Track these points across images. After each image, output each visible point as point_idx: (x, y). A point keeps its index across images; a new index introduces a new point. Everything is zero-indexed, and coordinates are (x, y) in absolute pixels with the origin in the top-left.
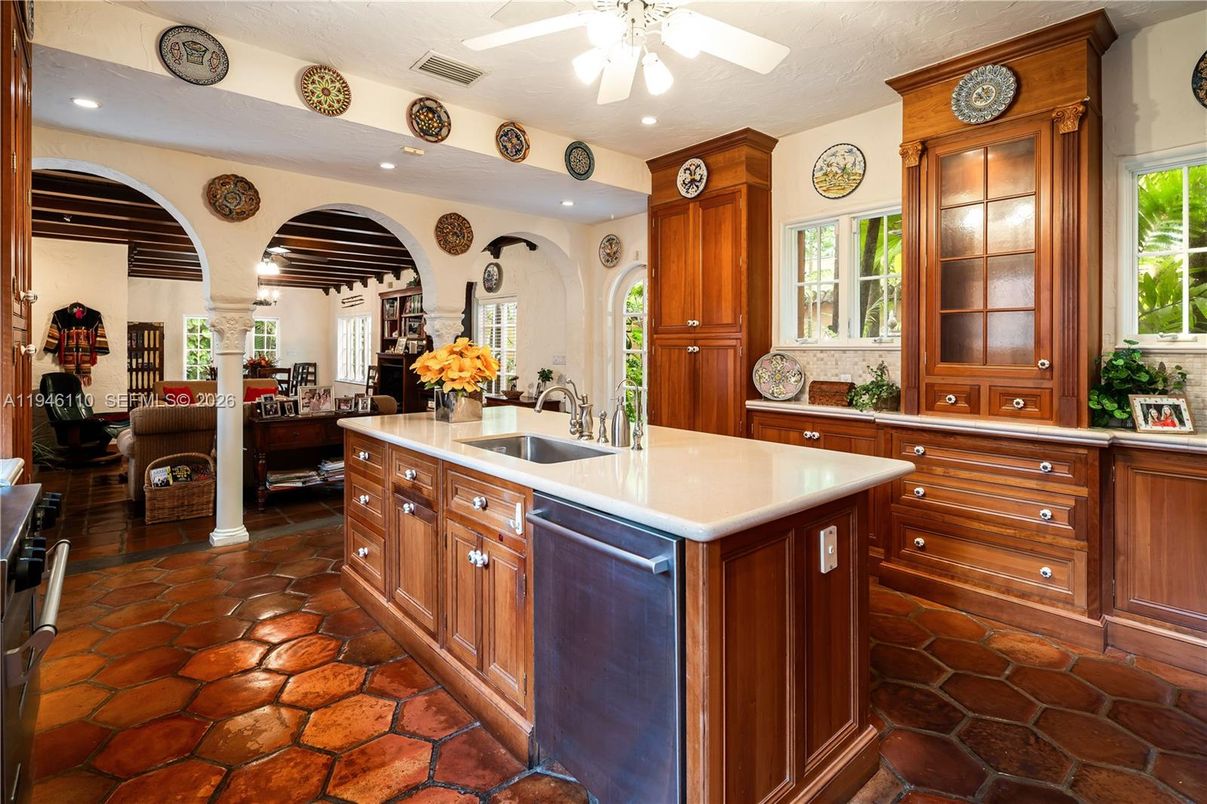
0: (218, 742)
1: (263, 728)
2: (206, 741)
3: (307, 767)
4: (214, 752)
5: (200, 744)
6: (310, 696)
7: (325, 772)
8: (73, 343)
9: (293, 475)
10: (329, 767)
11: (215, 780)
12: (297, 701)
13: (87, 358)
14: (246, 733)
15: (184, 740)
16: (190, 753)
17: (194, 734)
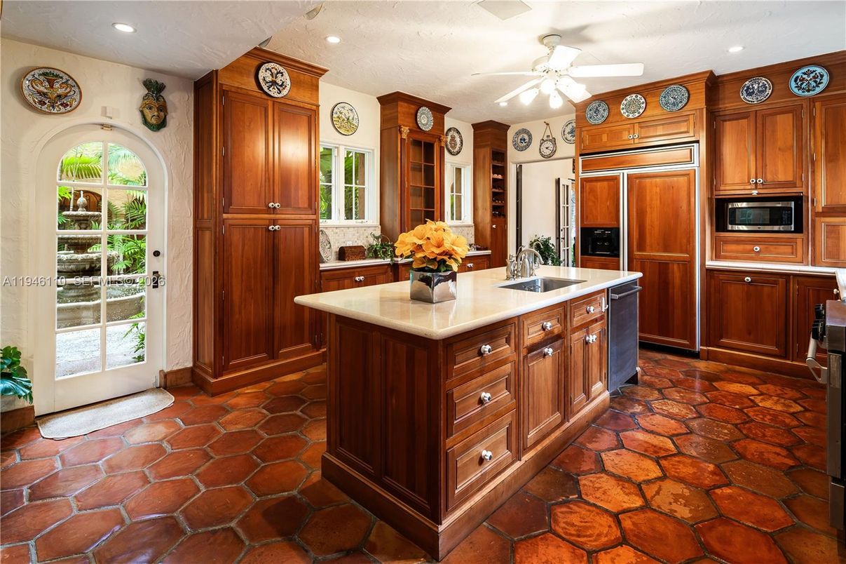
0: (702, 509)
1: (672, 496)
2: (708, 517)
3: (673, 465)
4: (708, 507)
5: (712, 519)
6: (627, 491)
7: (669, 458)
10: (665, 458)
11: (718, 491)
12: (636, 495)
14: (683, 502)
15: (720, 528)
16: (722, 518)
17: (711, 528)
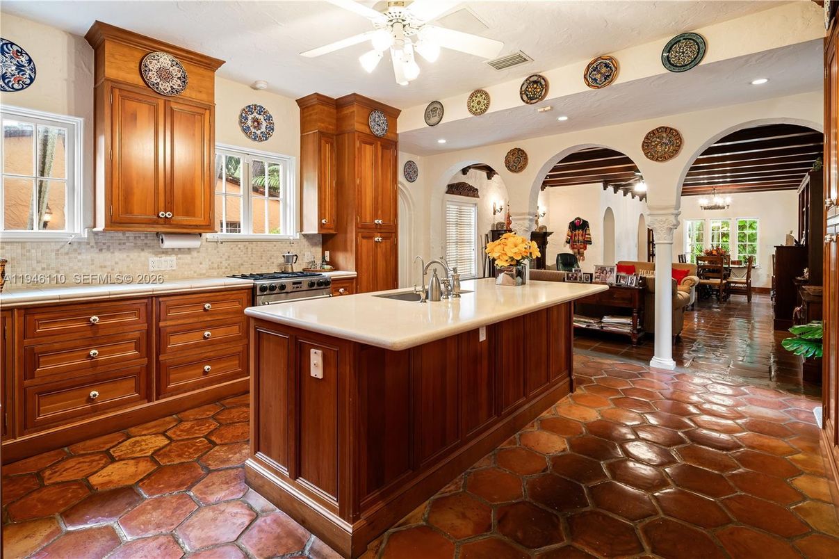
8: (576, 238)
9: (582, 320)
13: (582, 246)
